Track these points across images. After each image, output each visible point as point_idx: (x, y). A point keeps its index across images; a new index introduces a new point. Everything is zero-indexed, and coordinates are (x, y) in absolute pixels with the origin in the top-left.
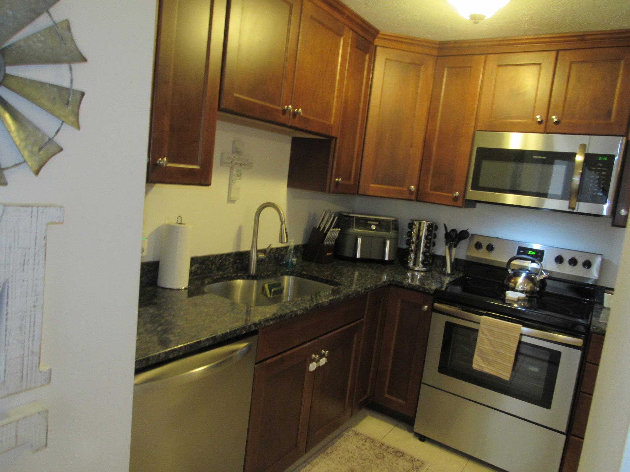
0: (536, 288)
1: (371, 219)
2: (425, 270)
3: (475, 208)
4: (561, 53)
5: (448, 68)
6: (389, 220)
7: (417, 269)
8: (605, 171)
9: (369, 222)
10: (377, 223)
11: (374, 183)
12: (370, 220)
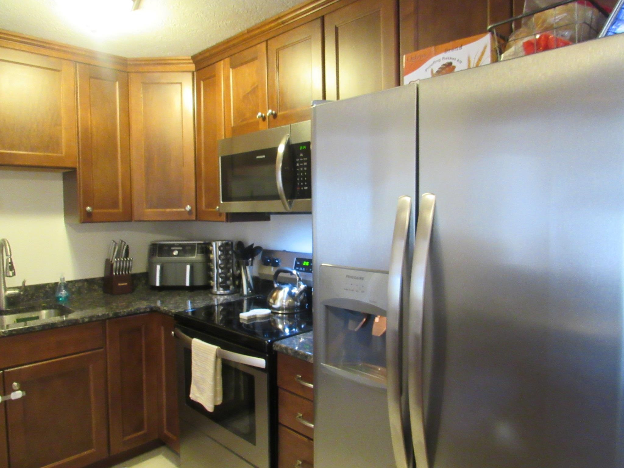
0: (296, 303)
1: (175, 245)
2: (228, 293)
3: (270, 221)
4: (269, 42)
5: (204, 80)
6: (193, 244)
7: (218, 293)
8: (305, 161)
9: (173, 248)
10: (181, 248)
11: (150, 208)
12: (173, 245)
